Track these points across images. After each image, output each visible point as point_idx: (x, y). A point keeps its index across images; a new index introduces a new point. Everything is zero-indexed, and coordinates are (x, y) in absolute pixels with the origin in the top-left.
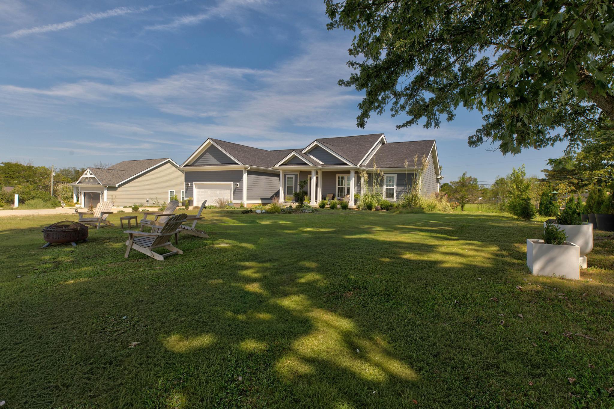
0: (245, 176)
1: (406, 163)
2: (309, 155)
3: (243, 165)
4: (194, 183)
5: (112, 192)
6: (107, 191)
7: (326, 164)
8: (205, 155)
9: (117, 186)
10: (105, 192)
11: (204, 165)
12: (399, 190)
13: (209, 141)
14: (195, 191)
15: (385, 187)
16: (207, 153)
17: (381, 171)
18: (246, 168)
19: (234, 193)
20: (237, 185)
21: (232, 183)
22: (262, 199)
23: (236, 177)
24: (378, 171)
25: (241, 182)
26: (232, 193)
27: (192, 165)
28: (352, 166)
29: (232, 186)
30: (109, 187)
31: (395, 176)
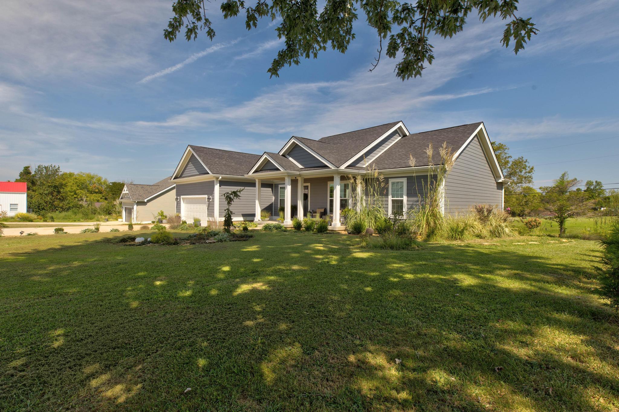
0: (217, 187)
1: (412, 162)
2: (288, 156)
3: (213, 175)
4: (182, 197)
5: (141, 207)
6: (137, 206)
7: (307, 167)
8: (188, 165)
9: (146, 201)
10: (135, 207)
11: (189, 176)
12: (411, 203)
13: (189, 148)
14: (183, 205)
15: (390, 198)
16: (190, 163)
17: (379, 174)
18: (217, 178)
20: (210, 198)
21: (207, 196)
23: (209, 189)
25: (213, 195)
26: (207, 208)
27: (178, 177)
28: (333, 168)
29: (206, 200)
30: (138, 202)
31: (405, 180)
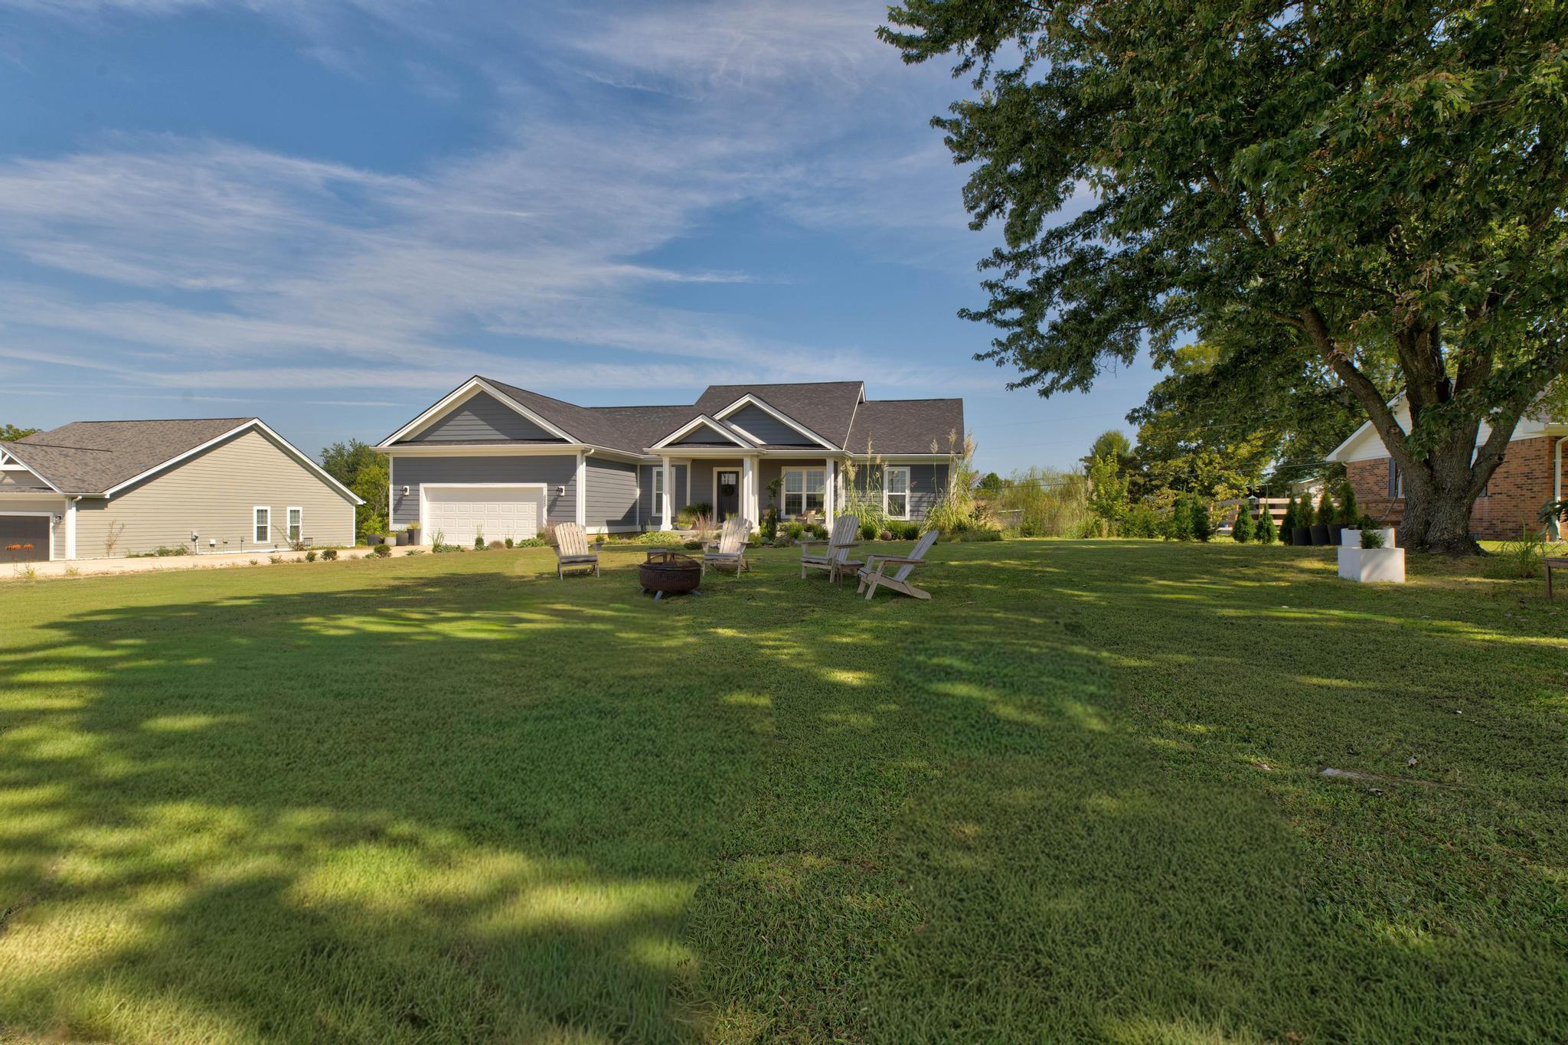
0: (582, 470)
1: (935, 446)
2: (729, 423)
3: (580, 444)
4: (422, 486)
5: (91, 515)
6: (77, 510)
7: (770, 444)
8: (459, 418)
9: (108, 497)
10: (71, 514)
11: (454, 442)
12: (916, 499)
13: (474, 383)
14: (426, 506)
15: (886, 493)
16: (466, 413)
17: (883, 460)
18: (583, 452)
19: (549, 511)
20: (561, 490)
21: (544, 486)
22: (610, 523)
23: (559, 471)
25: (570, 483)
26: (545, 510)
27: (412, 442)
28: (833, 450)
29: (545, 492)
30: (84, 499)
31: (907, 470)
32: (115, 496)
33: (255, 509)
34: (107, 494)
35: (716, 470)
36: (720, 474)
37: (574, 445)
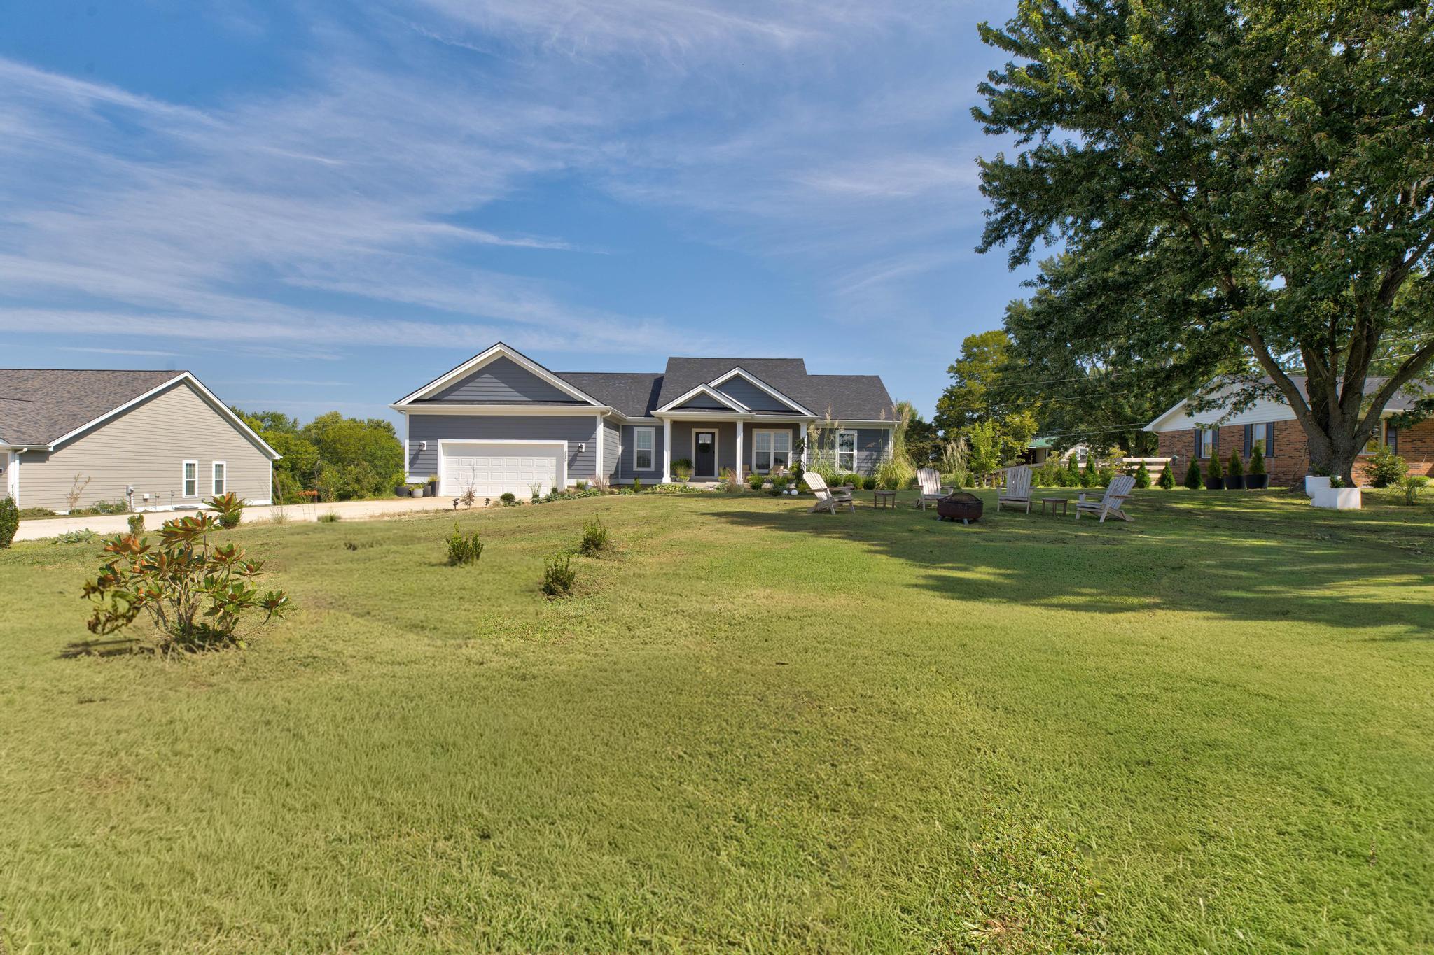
0: (600, 430)
3: (602, 406)
4: (440, 442)
6: (20, 463)
7: (754, 410)
8: (479, 380)
9: (51, 449)
10: (14, 464)
11: (472, 402)
12: (861, 458)
13: (497, 348)
14: (443, 461)
15: (838, 451)
16: (487, 375)
18: (602, 413)
19: (570, 466)
20: (581, 447)
21: (565, 443)
22: (611, 477)
23: (579, 430)
24: (836, 426)
25: (591, 440)
26: (566, 464)
27: (431, 401)
28: (809, 416)
29: (566, 449)
30: (29, 451)
31: (856, 434)
32: (58, 448)
33: (185, 462)
34: (51, 446)
35: (694, 431)
36: (698, 434)
37: (597, 406)
